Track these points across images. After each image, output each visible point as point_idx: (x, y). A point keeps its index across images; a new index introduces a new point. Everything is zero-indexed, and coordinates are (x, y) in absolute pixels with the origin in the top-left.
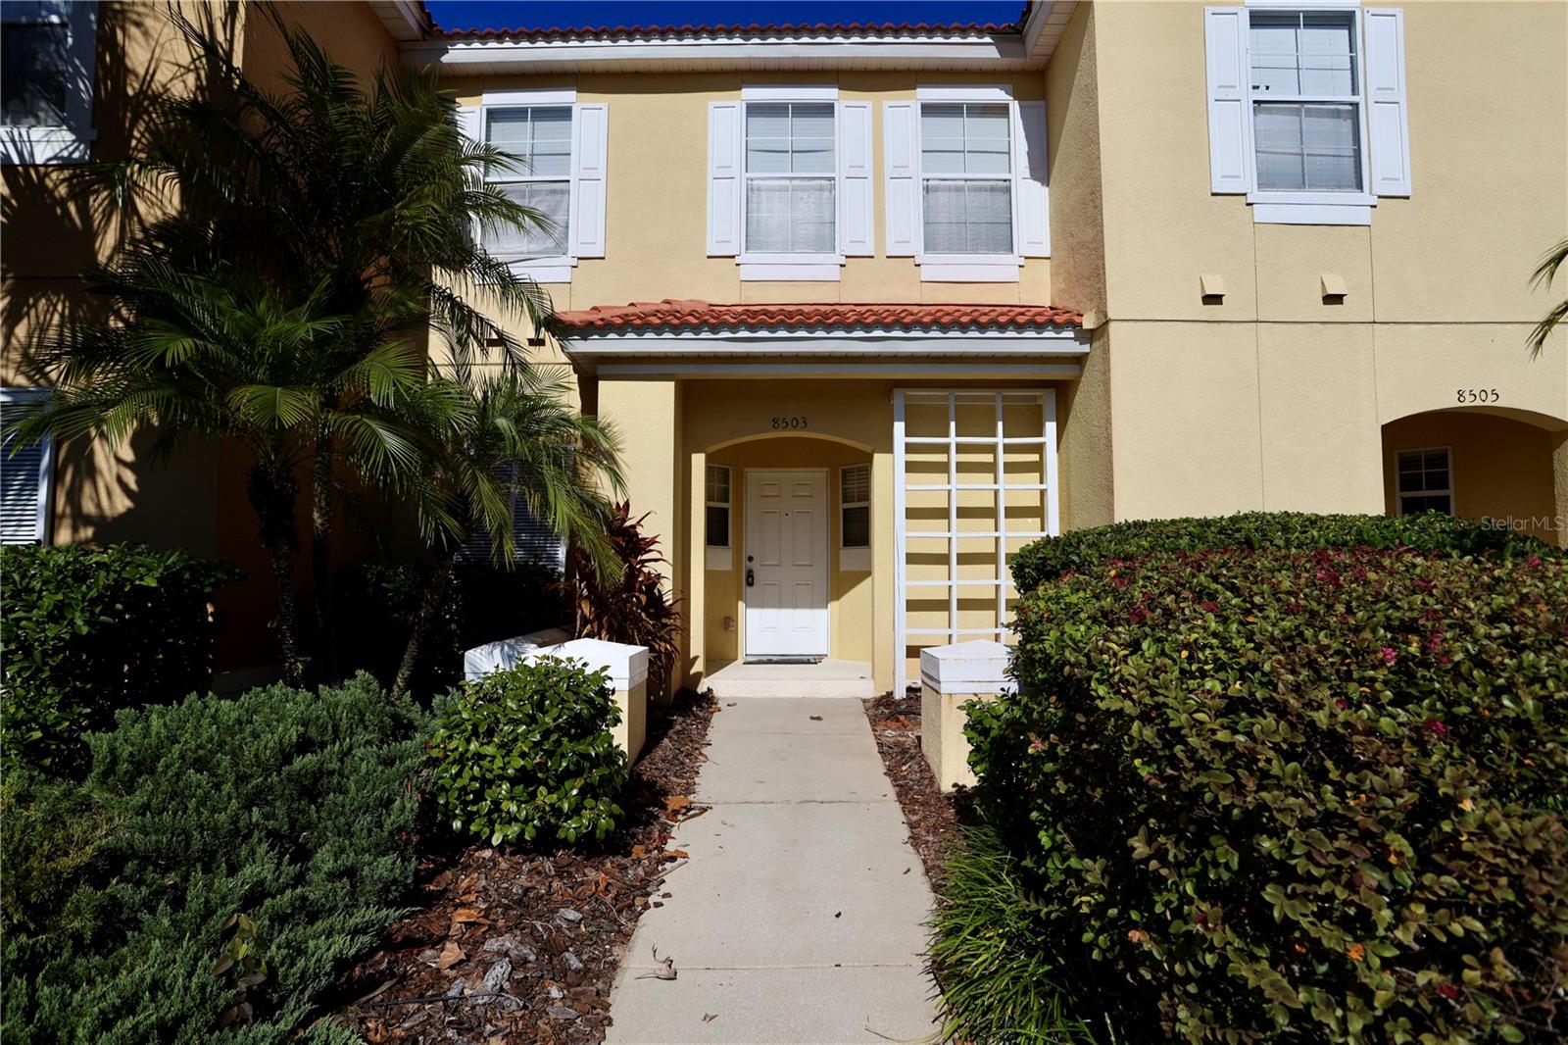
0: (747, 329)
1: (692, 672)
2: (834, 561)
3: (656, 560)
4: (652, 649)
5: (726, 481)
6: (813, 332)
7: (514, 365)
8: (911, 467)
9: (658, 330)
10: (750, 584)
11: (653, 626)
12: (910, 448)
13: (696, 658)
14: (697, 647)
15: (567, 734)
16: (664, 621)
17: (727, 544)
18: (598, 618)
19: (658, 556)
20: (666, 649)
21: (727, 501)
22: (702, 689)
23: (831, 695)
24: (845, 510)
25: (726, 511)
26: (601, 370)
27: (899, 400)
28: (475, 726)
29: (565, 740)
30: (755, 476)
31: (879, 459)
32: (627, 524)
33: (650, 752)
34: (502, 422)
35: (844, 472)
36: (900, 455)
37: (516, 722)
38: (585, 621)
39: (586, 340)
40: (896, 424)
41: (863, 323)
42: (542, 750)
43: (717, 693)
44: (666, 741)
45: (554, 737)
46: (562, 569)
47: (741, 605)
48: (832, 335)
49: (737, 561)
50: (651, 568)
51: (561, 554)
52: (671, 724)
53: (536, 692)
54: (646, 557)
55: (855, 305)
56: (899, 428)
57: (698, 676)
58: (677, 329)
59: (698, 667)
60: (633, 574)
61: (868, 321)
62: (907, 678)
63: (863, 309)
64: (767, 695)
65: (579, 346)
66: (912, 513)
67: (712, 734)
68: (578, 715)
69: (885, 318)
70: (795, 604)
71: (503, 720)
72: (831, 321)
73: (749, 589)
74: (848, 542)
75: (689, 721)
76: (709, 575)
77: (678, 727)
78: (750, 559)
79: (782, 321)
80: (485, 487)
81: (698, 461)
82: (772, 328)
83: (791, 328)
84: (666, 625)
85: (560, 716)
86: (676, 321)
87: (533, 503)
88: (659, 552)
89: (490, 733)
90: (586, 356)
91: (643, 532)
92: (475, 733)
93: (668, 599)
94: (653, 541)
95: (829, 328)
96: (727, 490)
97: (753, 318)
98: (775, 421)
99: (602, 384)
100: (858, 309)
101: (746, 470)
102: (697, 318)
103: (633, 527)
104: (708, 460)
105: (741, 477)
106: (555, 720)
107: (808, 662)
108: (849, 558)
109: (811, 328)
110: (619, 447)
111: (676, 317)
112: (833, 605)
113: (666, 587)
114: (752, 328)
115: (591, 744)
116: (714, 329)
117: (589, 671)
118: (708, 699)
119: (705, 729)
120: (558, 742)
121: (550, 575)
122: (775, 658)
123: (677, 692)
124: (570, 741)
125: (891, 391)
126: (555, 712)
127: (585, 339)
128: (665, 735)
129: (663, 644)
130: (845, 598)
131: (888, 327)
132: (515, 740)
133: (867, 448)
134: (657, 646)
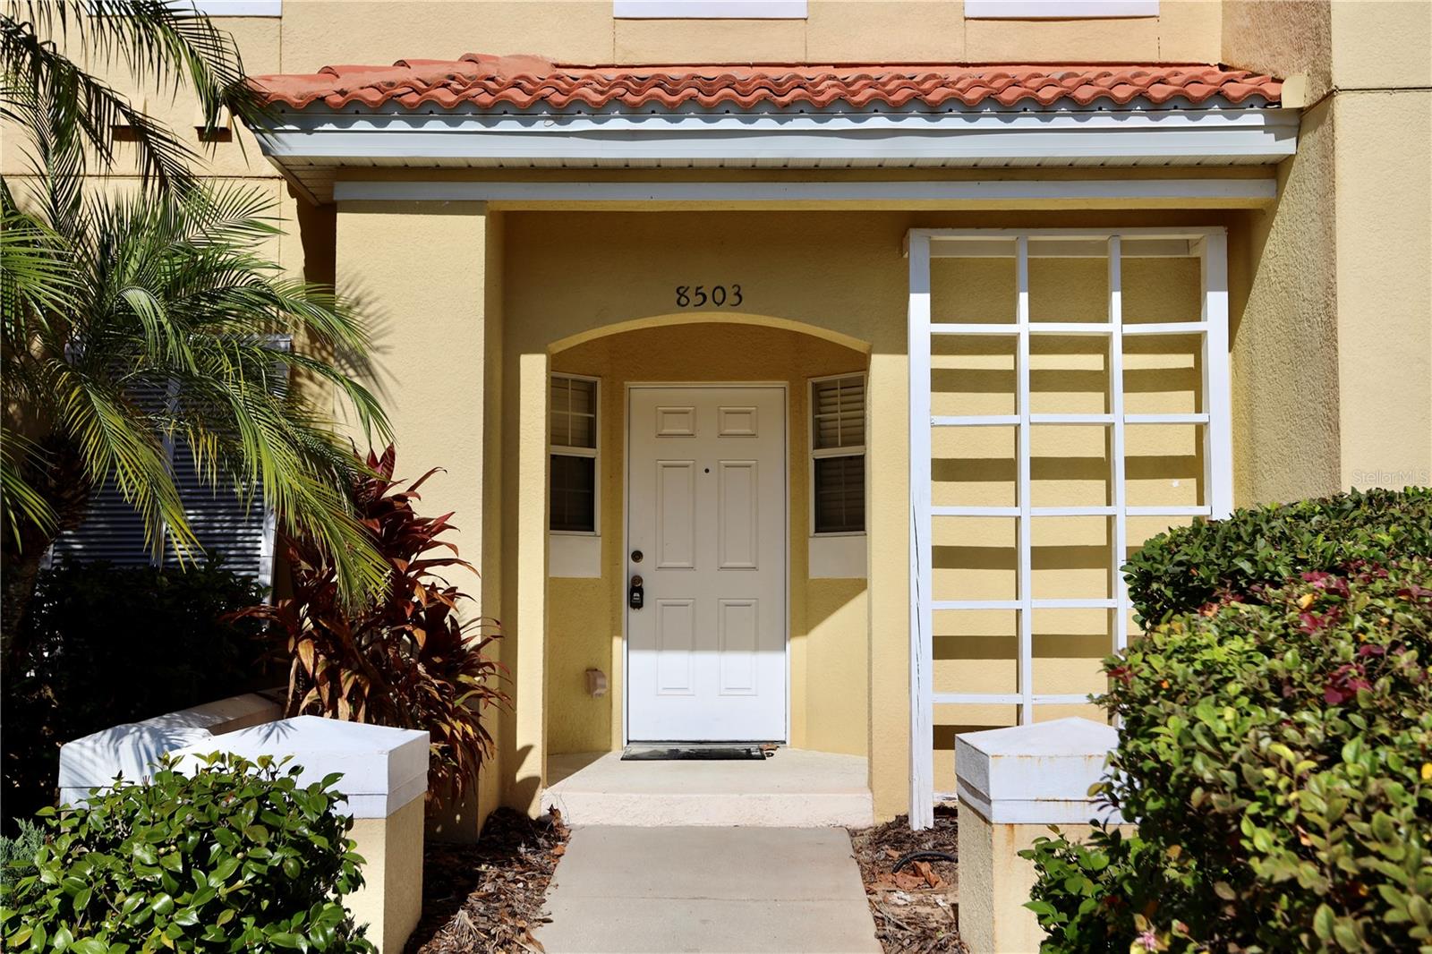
0: (624, 115)
1: (520, 776)
2: (799, 559)
3: (446, 562)
4: (437, 735)
5: (591, 407)
6: (752, 121)
7: (164, 183)
8: (943, 381)
9: (452, 113)
10: (637, 604)
11: (440, 690)
12: (940, 345)
13: (527, 749)
14: (530, 729)
15: (252, 909)
16: (463, 678)
17: (592, 530)
18: (332, 675)
19: (450, 554)
20: (465, 734)
21: (592, 444)
22: (537, 810)
23: (787, 823)
24: (817, 462)
25: (590, 463)
26: (342, 191)
27: (920, 249)
28: (67, 899)
29: (249, 922)
30: (644, 396)
31: (881, 366)
32: (390, 493)
33: (430, 937)
34: (138, 298)
35: (818, 388)
36: (921, 359)
37: (151, 889)
38: (307, 682)
39: (309, 131)
40: (913, 297)
41: (847, 102)
42: (201, 943)
43: (569, 816)
44: (462, 915)
45: (227, 916)
46: (266, 579)
47: (618, 644)
48: (788, 126)
49: (611, 558)
50: (438, 577)
51: (266, 548)
52: (473, 881)
53: (193, 828)
54: (425, 555)
55: (836, 66)
56: (919, 304)
57: (532, 784)
58: (487, 114)
59: (532, 766)
60: (402, 587)
61: (857, 99)
62: (937, 787)
63: (851, 74)
64: (665, 821)
65: (299, 145)
66: (946, 470)
67: (555, 901)
68: (276, 872)
69: (890, 93)
70: (723, 644)
71: (124, 885)
72: (786, 99)
73: (634, 613)
74: (825, 523)
75: (509, 875)
76: (555, 589)
77: (488, 887)
78: (637, 556)
79: (692, 99)
80: (111, 419)
81: (533, 370)
82: (673, 112)
83: (709, 112)
84: (465, 688)
85: (238, 875)
86: (486, 99)
87: (205, 448)
88: (453, 547)
89: (98, 910)
90: (311, 164)
91: (422, 508)
92: (66, 912)
93: (472, 636)
94: (442, 526)
95: (783, 112)
96: (591, 424)
97: (637, 93)
98: (681, 292)
99: (343, 220)
100: (841, 73)
101: (628, 384)
102: (529, 93)
103: (401, 498)
104: (554, 364)
105: (618, 402)
106: (229, 882)
107: (748, 756)
108: (828, 553)
109: (748, 112)
110: (376, 343)
111: (486, 90)
112: (796, 645)
113: (469, 615)
114: (634, 112)
115: (303, 930)
116: (560, 113)
117: (302, 782)
118: (550, 830)
119: (541, 888)
120: (235, 928)
121: (242, 592)
122: (684, 749)
123: (489, 817)
124: (259, 924)
125: (904, 234)
126: (229, 866)
127: (308, 129)
128: (461, 902)
129: (458, 725)
130: (819, 632)
131: (896, 111)
132: (148, 925)
133: (856, 344)
134: (447, 729)
